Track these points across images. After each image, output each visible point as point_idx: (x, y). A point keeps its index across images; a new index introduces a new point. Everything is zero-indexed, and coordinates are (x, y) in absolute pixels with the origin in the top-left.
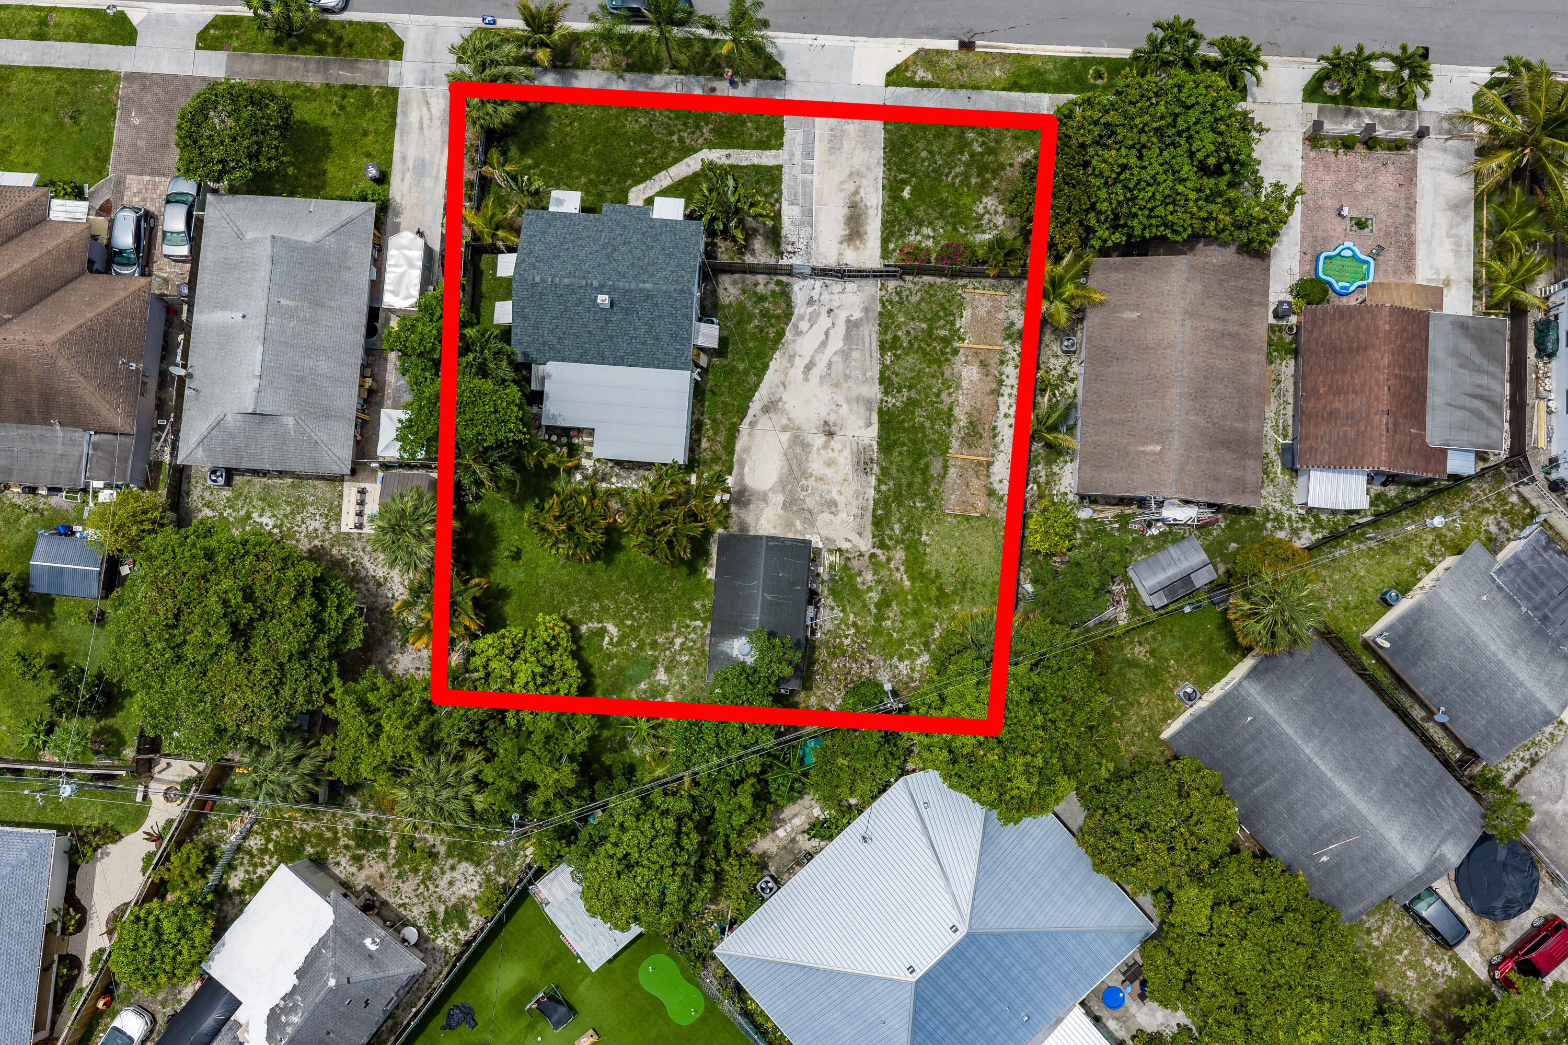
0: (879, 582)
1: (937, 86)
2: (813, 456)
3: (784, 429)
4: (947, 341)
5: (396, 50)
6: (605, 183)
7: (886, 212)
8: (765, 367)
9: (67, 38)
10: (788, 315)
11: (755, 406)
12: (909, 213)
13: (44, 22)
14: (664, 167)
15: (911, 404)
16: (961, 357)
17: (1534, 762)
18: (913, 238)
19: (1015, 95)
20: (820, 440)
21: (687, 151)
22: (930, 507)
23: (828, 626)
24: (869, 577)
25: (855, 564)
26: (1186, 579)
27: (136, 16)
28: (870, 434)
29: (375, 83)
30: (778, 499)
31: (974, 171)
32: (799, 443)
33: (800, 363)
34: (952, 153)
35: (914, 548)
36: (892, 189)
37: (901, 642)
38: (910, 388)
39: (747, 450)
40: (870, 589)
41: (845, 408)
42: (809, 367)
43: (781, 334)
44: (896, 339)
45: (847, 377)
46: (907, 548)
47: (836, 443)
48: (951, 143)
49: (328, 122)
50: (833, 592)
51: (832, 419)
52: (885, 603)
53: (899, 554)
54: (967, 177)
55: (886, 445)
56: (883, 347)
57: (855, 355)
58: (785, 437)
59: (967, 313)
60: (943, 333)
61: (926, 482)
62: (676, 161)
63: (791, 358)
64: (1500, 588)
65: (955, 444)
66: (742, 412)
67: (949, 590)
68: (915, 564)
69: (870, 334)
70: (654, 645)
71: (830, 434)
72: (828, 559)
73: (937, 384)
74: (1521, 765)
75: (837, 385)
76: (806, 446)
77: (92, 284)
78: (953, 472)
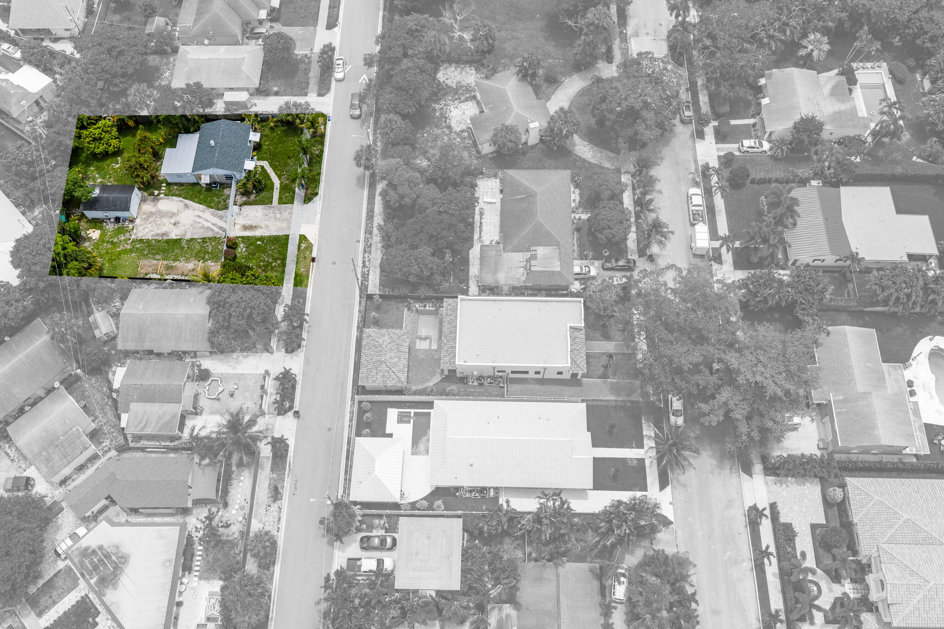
0: (120, 241)
1: (298, 251)
2: (168, 219)
3: (178, 211)
4: (203, 258)
5: (320, 95)
6: (270, 155)
7: (252, 237)
8: (201, 204)
9: (329, 13)
10: (218, 209)
11: (187, 202)
12: (252, 244)
13: (334, 7)
14: (274, 171)
15: (182, 248)
16: (197, 262)
17: (12, 460)
18: (242, 245)
19: (293, 275)
20: (173, 221)
21: (280, 177)
22: (144, 255)
23: (107, 227)
24: (123, 238)
25: (128, 234)
26: (97, 327)
27: (336, 29)
28: (173, 236)
29: (309, 90)
30: (154, 210)
31: (265, 263)
32: (173, 215)
33: (201, 214)
34: (272, 256)
35: (131, 251)
36: (261, 239)
37: (98, 249)
38: (188, 248)
39: (172, 200)
40: (118, 239)
41: (183, 228)
42: (199, 217)
43: (212, 208)
44: (207, 242)
45: (194, 228)
46: (131, 249)
47: (171, 226)
48: (277, 256)
49: (296, 79)
50: (119, 228)
51: (180, 224)
52: (112, 243)
53: (129, 247)
54: (263, 262)
55: (168, 242)
56: (204, 239)
57: (202, 230)
58: (176, 211)
59: (213, 264)
60: (207, 257)
61: (153, 254)
62: (276, 173)
63: (203, 211)
64: (71, 429)
65: (165, 262)
66: (185, 198)
67: (114, 263)
68: (125, 252)
69: (210, 234)
70: (110, 178)
71: (175, 224)
72: (131, 226)
73: (188, 256)
74: (12, 456)
75: (192, 225)
76: (171, 217)
77: (238, 21)
78: (156, 262)
